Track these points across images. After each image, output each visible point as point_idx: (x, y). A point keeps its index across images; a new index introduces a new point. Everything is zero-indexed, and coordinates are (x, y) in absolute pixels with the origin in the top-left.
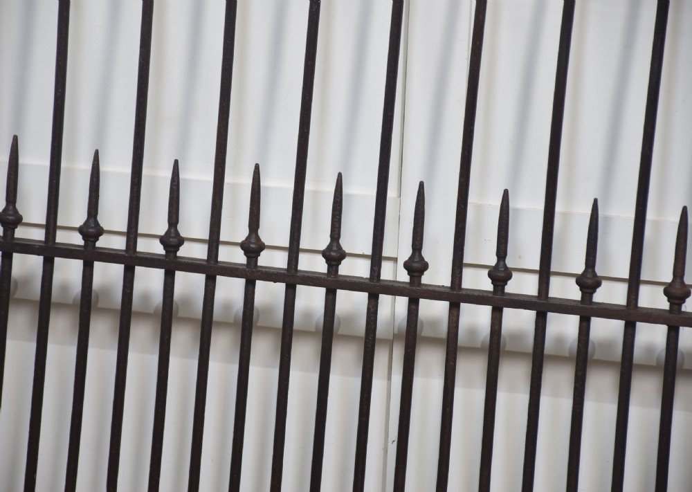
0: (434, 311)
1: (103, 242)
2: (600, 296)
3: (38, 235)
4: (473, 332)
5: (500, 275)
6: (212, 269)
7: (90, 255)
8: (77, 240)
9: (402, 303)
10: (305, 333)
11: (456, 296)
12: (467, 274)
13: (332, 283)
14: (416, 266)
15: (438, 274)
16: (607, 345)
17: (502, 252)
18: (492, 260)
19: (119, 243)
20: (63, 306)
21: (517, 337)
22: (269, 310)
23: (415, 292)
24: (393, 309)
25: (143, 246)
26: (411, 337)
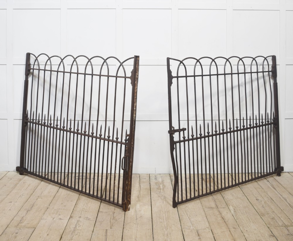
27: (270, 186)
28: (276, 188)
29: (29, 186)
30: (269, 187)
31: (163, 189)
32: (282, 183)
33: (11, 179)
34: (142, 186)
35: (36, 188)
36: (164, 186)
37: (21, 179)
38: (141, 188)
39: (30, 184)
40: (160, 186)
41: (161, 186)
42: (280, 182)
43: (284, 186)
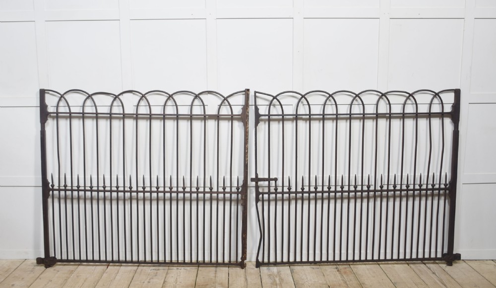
0: (134, 194)
1: (80, 188)
2: (159, 190)
3: (70, 188)
4: (141, 197)
5: (144, 188)
6: (98, 191)
7: (78, 190)
8: (76, 188)
9: (129, 193)
10: (114, 200)
11: (137, 192)
12: (139, 188)
13: (118, 191)
14: (131, 188)
15: (134, 189)
16: (161, 197)
17: (144, 184)
18: (143, 186)
19: (83, 188)
20: (75, 199)
21: (147, 197)
22: (108, 197)
23: (131, 192)
24: (127, 195)
25: (87, 188)
26: (131, 199)
27: (438, 281)
28: (447, 284)
29: (85, 281)
30: (436, 283)
31: (281, 284)
32: (455, 277)
33: (58, 271)
34: (249, 280)
35: (96, 283)
36: (281, 280)
37: (73, 271)
38: (249, 283)
39: (86, 279)
40: (275, 281)
41: (277, 280)
42: (451, 275)
43: (458, 281)
